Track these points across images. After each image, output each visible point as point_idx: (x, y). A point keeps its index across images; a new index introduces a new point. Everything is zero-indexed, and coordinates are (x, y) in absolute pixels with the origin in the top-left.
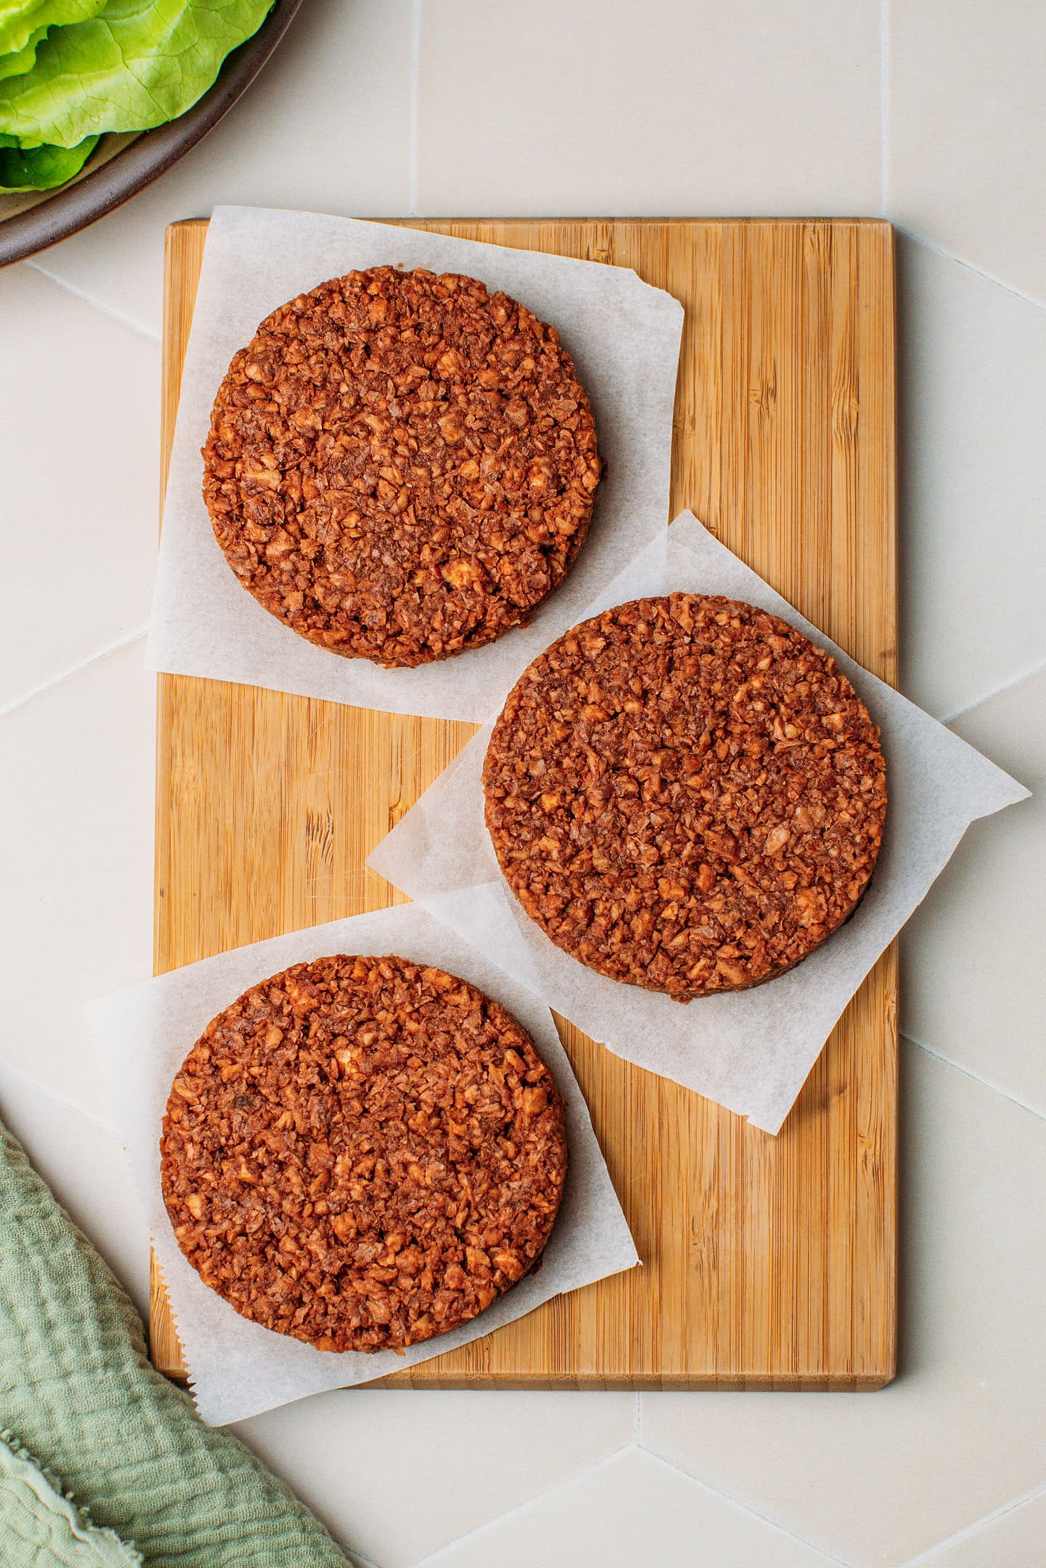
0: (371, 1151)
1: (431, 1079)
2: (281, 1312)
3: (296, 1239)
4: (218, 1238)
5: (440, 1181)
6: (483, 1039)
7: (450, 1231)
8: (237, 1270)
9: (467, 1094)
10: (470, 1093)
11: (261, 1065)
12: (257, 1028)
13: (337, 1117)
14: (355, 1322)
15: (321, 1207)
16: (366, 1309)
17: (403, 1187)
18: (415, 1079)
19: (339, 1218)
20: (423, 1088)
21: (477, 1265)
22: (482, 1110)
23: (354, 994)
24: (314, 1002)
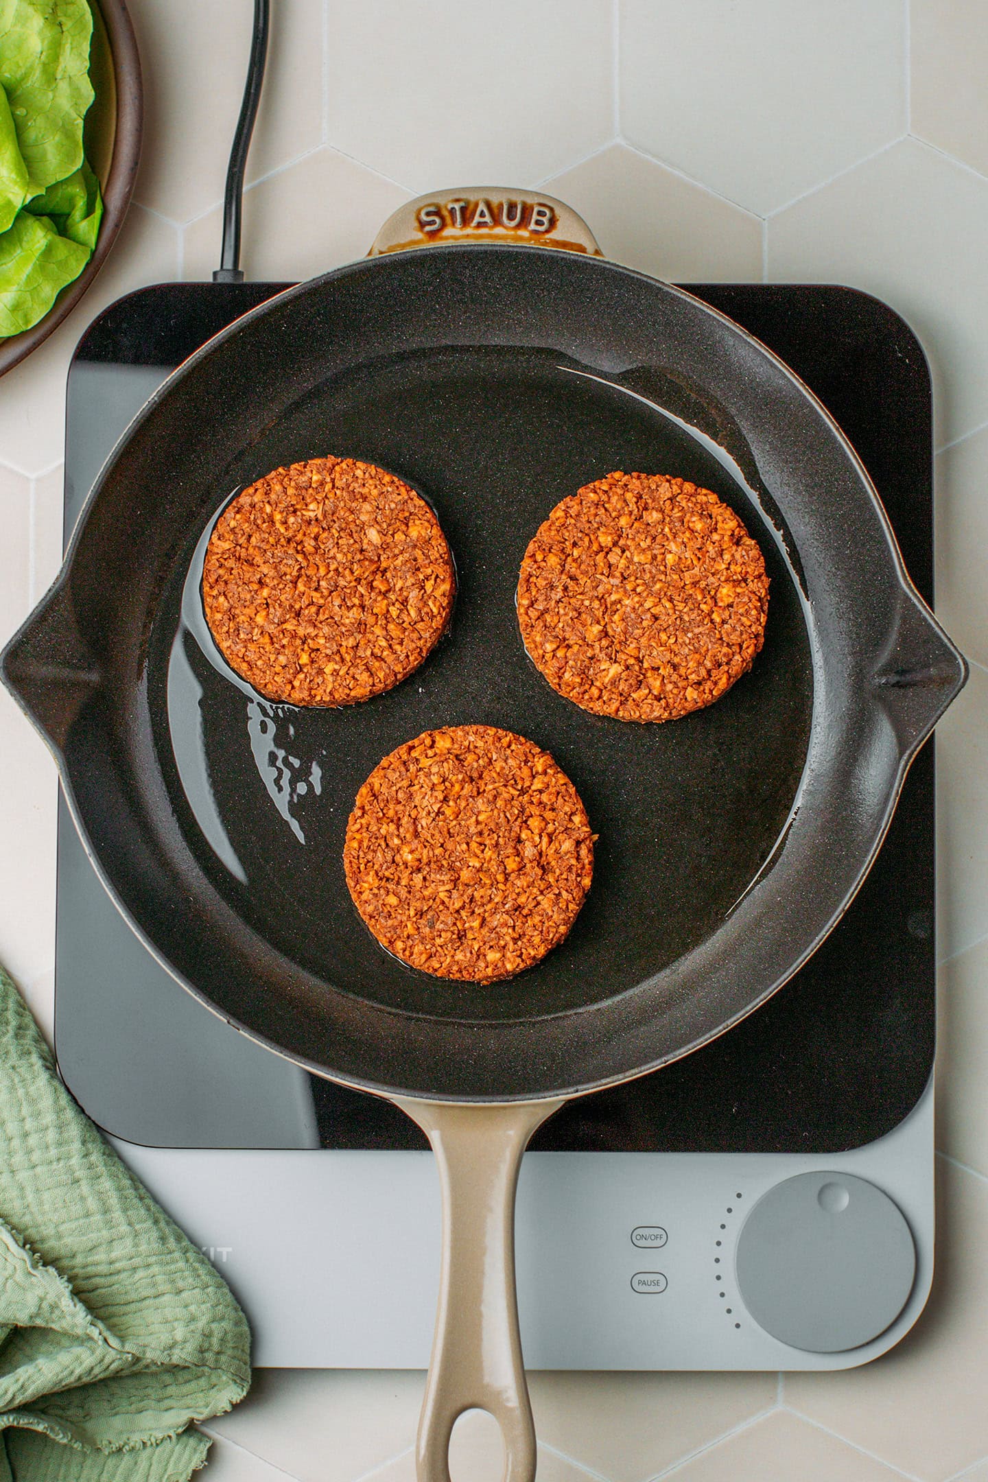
0: (468, 844)
1: (425, 802)
2: (564, 907)
3: (518, 894)
4: (515, 944)
5: (489, 801)
6: (403, 769)
7: (521, 798)
8: (536, 933)
9: (436, 782)
10: (435, 779)
11: (409, 909)
12: (386, 911)
13: (444, 863)
14: (573, 862)
15: (500, 878)
16: (566, 854)
17: (492, 826)
18: (425, 813)
19: (507, 867)
20: (430, 808)
21: (543, 783)
22: (447, 773)
23: (369, 847)
24: (372, 873)
